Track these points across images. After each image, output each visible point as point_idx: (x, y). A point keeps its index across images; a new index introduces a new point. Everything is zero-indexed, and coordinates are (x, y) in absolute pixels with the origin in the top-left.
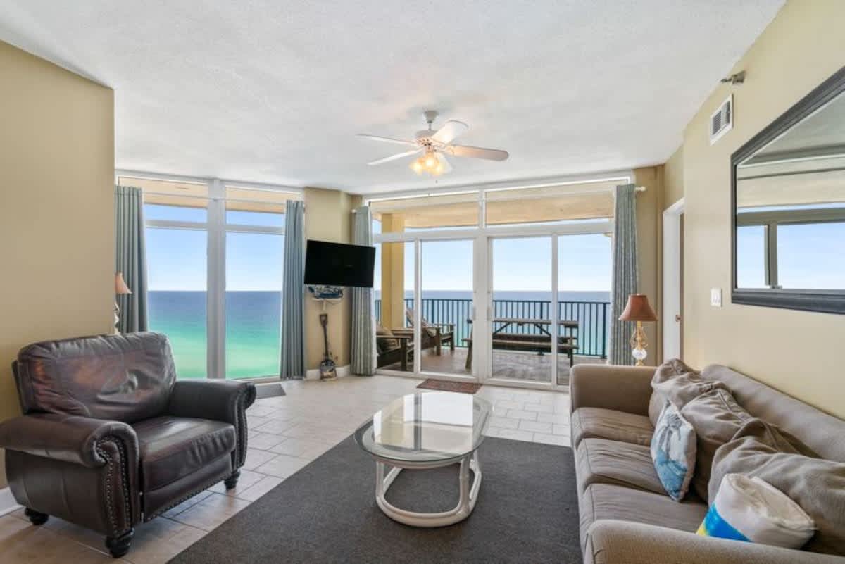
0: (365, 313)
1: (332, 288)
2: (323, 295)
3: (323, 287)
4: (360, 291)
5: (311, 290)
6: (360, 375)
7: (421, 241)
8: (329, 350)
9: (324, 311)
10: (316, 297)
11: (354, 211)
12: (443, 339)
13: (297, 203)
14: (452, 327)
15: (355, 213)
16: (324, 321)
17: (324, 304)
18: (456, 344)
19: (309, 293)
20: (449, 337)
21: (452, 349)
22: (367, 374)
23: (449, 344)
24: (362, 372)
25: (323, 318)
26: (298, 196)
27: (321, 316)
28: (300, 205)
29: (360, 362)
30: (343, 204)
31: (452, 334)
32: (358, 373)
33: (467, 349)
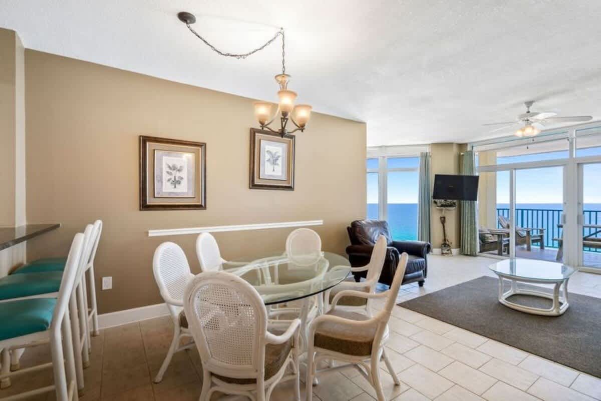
0: (471, 217)
1: (449, 201)
2: (442, 206)
3: (443, 201)
4: (467, 204)
5: (435, 202)
6: (467, 255)
7: (515, 169)
8: (447, 238)
9: (443, 214)
10: (438, 206)
11: (462, 154)
12: (533, 239)
13: (427, 153)
14: (542, 231)
15: (463, 155)
16: (443, 220)
17: (444, 210)
18: (545, 244)
19: (434, 205)
20: (539, 238)
21: (542, 247)
22: (472, 255)
23: (539, 243)
24: (469, 253)
25: (443, 219)
26: (427, 150)
27: (441, 218)
28: (428, 154)
29: (467, 247)
30: (455, 150)
31: (541, 237)
32: (466, 253)
33: (557, 250)
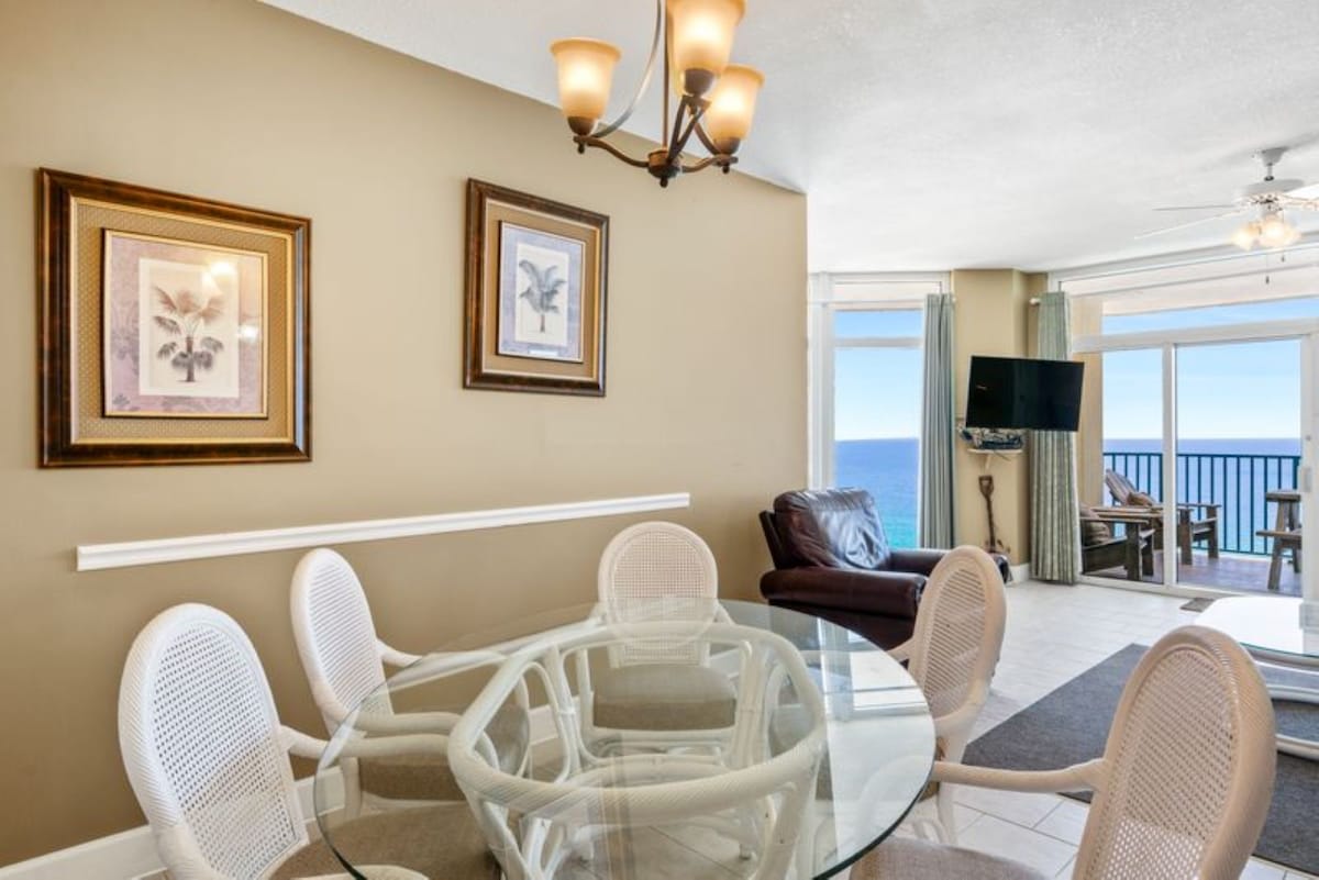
0: (1061, 476)
1: (1004, 433)
2: (986, 445)
3: (987, 431)
4: (1049, 438)
5: (968, 436)
6: (1051, 582)
7: (1177, 345)
8: (998, 536)
9: (988, 470)
10: (975, 448)
11: (1033, 301)
12: (1195, 532)
13: (943, 297)
14: (1212, 511)
15: (1037, 305)
16: (987, 487)
17: (989, 458)
19: (963, 443)
20: (1206, 529)
21: (1213, 552)
22: (1064, 580)
24: (1056, 577)
25: (985, 483)
26: (947, 287)
27: (981, 479)
28: (947, 301)
29: (1050, 560)
30: (1016, 289)
31: (1212, 525)
32: (1048, 577)
